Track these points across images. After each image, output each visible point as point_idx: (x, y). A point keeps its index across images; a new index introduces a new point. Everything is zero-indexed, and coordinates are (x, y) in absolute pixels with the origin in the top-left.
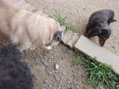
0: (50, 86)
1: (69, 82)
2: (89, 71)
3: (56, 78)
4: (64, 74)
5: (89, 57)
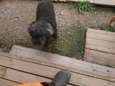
2: (77, 8)
3: (64, 18)
4: (66, 15)
5: (75, 2)
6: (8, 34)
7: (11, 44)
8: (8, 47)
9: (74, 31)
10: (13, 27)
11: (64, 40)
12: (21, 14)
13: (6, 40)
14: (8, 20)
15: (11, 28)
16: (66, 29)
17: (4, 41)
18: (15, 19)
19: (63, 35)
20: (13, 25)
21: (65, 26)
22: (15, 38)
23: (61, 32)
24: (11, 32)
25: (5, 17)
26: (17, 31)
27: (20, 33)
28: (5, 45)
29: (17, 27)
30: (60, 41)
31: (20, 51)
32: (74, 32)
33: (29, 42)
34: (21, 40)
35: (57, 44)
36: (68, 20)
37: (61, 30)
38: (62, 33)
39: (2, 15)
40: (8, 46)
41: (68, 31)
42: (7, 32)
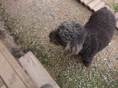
0: (104, 54)
1: (117, 54)
3: (109, 51)
4: (114, 49)
6: (32, 31)
7: (28, 45)
8: (23, 48)
9: (114, 80)
10: (42, 26)
11: (92, 84)
12: (59, 14)
13: (26, 36)
14: (42, 12)
15: (39, 25)
16: (103, 69)
17: (22, 36)
18: (50, 16)
19: (95, 75)
20: (44, 23)
21: (105, 64)
22: (36, 40)
23: (94, 69)
24: (36, 29)
25: (40, 7)
26: (43, 32)
27: (45, 38)
28: (22, 42)
29: (46, 28)
30: (86, 82)
31: (32, 64)
32: (112, 82)
33: (48, 57)
34: (41, 47)
35: (81, 83)
36: (113, 57)
37: (96, 66)
38: (95, 72)
39: (39, 3)
40: (23, 46)
41: (105, 74)
42: (32, 27)
